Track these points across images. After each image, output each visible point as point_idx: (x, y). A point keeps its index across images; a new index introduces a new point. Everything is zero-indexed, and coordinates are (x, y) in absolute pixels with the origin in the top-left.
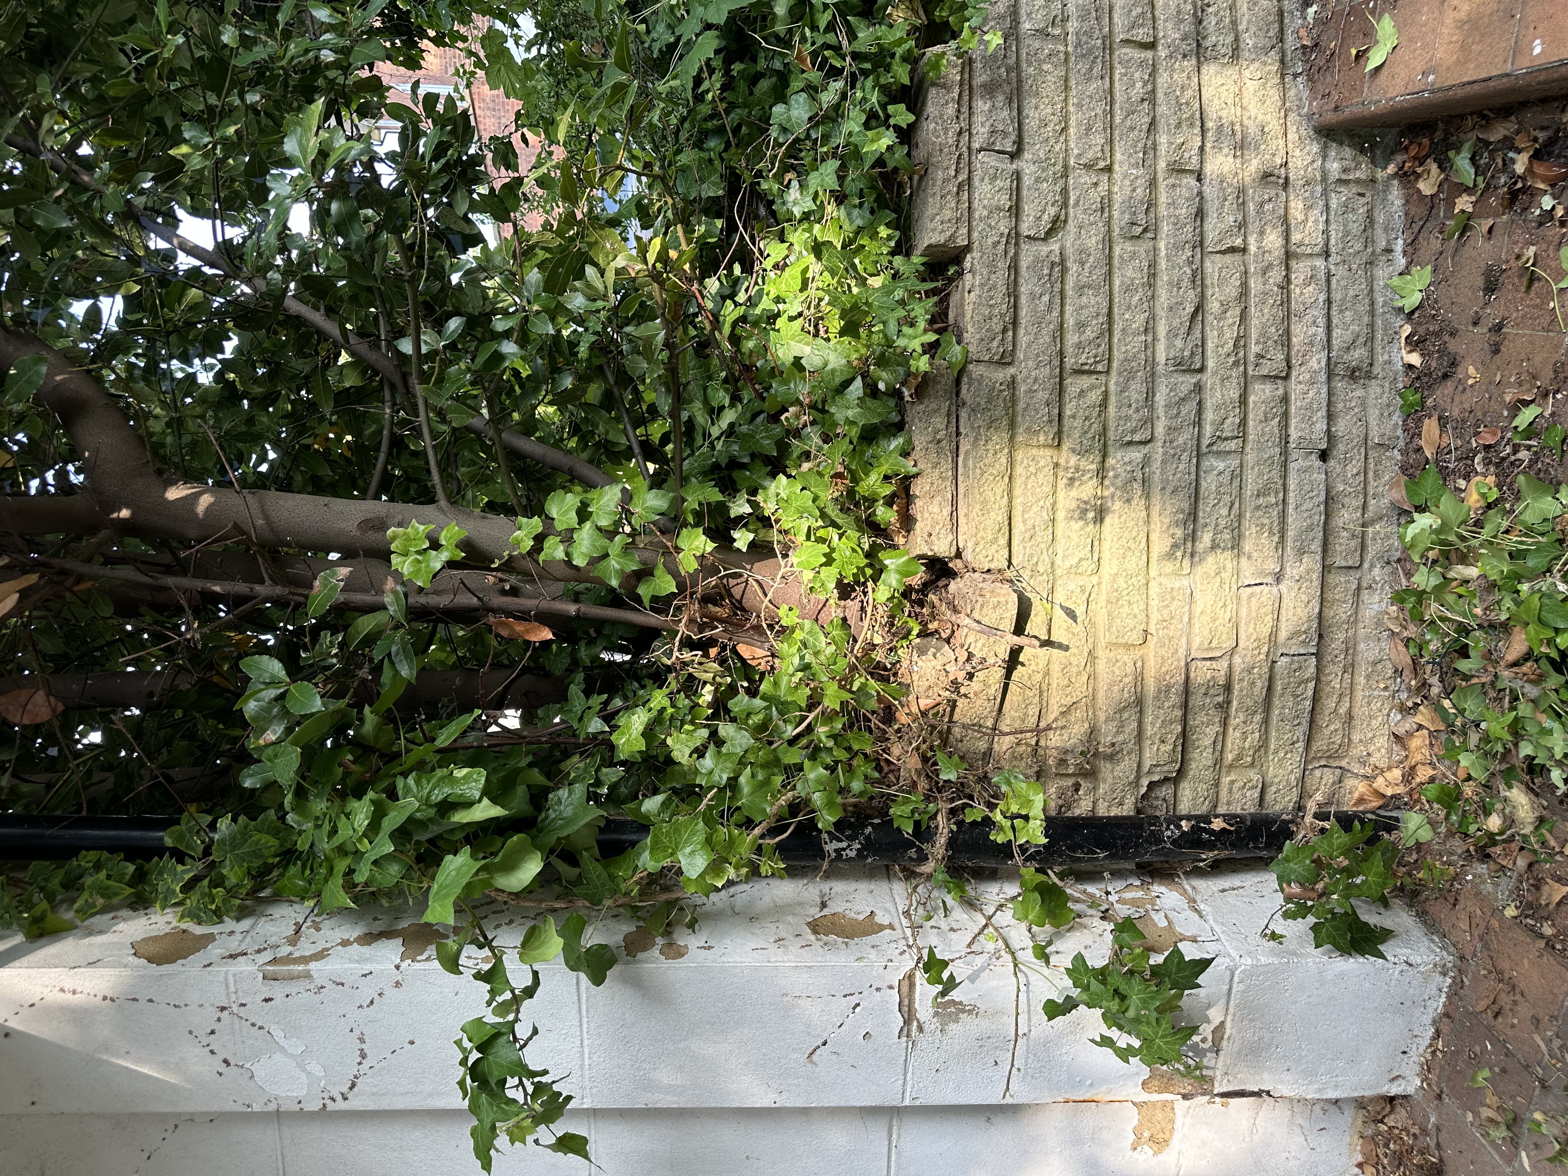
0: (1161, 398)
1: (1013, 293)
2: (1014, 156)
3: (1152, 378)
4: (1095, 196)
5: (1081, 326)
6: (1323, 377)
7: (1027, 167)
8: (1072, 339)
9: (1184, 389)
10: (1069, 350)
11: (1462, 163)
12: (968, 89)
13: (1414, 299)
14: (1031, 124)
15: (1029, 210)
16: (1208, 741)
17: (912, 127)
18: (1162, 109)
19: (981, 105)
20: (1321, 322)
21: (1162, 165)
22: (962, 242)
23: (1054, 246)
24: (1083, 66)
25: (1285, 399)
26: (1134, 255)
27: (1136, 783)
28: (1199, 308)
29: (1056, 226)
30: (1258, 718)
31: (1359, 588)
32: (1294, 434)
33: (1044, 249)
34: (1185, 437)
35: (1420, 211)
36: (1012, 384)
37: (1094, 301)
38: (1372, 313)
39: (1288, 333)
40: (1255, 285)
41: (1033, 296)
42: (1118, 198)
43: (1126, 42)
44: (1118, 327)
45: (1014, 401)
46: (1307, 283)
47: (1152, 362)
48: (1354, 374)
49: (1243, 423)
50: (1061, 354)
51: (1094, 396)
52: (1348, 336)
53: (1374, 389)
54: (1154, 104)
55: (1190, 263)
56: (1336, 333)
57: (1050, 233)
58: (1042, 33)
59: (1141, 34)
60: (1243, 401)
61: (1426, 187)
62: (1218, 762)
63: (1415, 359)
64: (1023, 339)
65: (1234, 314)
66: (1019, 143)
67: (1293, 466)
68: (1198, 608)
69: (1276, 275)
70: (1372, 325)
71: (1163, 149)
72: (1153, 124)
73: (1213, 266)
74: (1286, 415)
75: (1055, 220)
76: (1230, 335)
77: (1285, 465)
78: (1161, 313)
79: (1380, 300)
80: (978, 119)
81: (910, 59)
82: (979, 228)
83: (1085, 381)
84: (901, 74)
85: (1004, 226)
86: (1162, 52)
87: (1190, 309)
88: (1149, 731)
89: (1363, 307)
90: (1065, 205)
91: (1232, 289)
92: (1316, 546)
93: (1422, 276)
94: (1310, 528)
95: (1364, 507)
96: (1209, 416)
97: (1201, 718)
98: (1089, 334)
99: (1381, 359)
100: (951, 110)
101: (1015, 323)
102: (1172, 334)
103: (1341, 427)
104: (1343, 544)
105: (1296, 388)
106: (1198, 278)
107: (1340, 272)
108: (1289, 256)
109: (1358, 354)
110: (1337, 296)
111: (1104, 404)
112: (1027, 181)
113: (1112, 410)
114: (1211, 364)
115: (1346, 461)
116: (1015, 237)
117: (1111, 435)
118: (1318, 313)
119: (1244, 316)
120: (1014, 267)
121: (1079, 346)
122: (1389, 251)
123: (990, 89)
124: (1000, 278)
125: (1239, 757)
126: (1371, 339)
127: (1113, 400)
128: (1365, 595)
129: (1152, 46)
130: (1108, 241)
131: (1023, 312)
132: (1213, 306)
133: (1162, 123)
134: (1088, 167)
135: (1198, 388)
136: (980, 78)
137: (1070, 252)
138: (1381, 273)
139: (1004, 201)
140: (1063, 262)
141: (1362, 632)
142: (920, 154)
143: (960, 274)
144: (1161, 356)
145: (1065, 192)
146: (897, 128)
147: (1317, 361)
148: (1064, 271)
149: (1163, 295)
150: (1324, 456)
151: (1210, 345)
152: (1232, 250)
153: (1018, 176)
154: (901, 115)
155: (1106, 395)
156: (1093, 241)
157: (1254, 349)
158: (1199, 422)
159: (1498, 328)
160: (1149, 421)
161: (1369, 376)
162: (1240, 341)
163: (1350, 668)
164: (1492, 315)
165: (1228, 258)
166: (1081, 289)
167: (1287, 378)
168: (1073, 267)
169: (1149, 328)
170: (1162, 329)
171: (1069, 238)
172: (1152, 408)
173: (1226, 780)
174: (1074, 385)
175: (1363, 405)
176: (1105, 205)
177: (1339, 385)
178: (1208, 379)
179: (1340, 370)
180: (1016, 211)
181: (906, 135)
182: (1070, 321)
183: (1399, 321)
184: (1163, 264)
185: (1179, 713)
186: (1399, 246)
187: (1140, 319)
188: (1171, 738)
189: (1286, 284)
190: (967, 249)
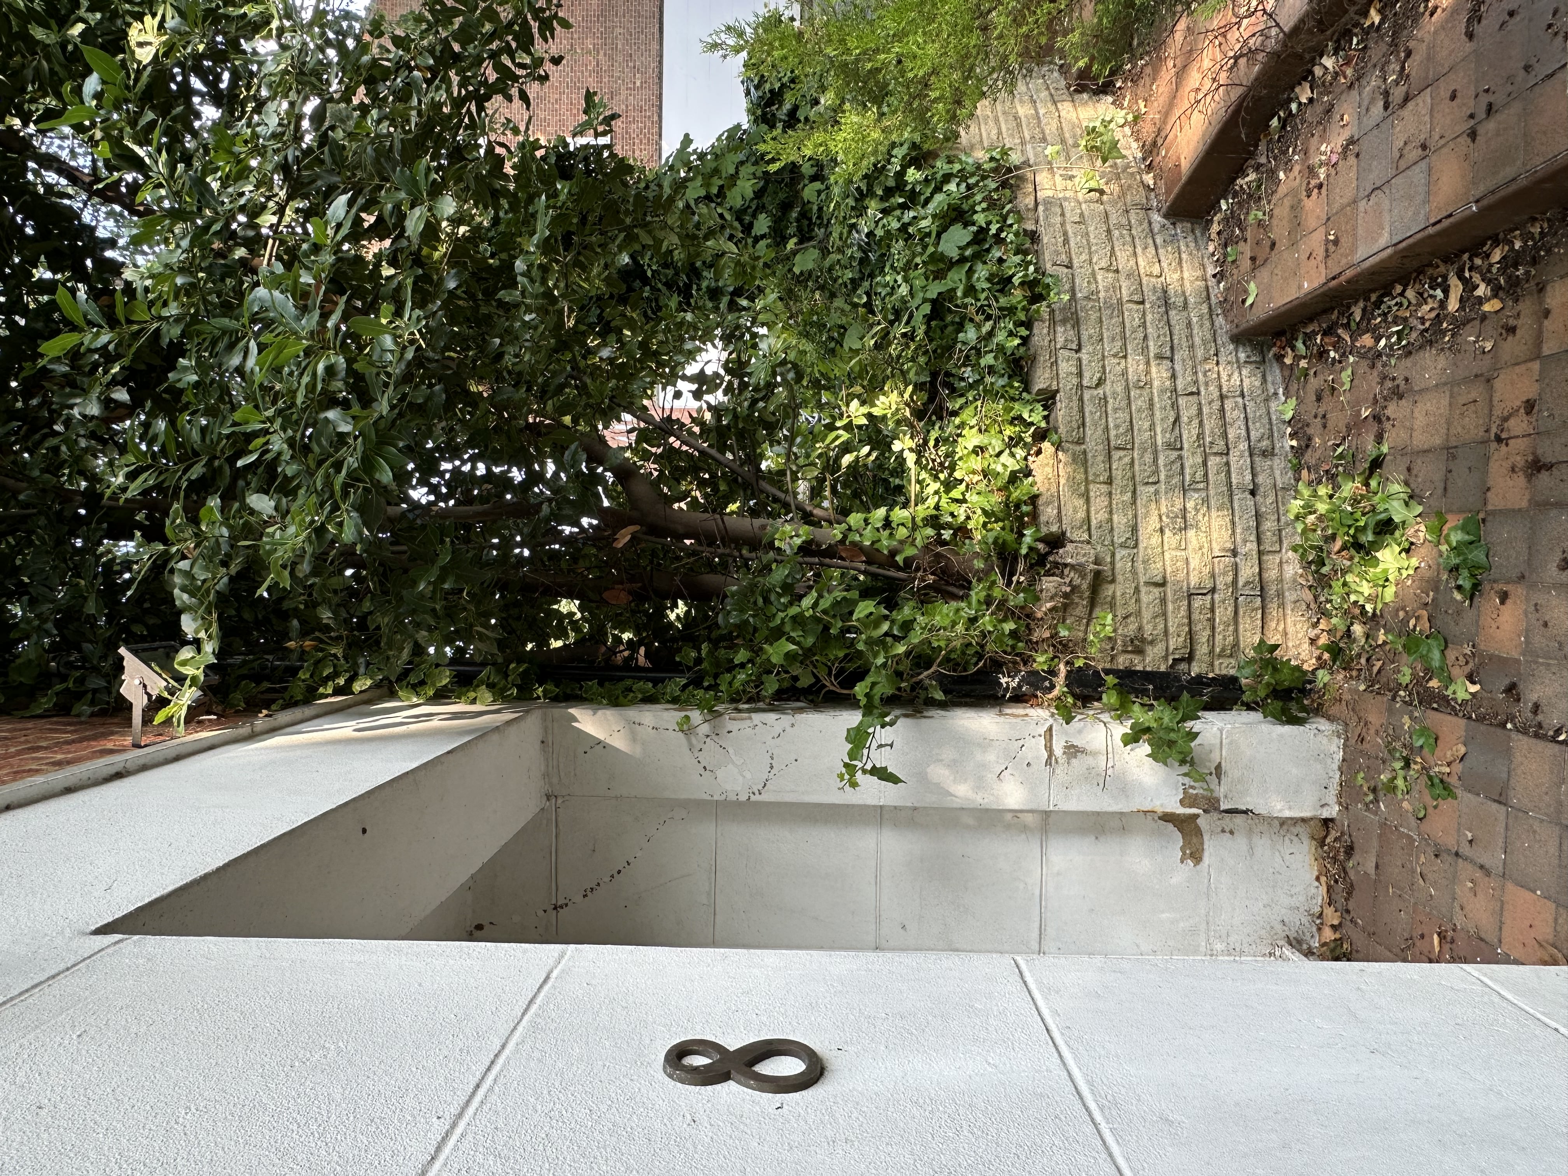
0: (1161, 462)
1: (1082, 410)
2: (1078, 351)
3: (1156, 453)
4: (1118, 369)
5: (1117, 427)
6: (1247, 454)
7: (1084, 356)
8: (1113, 433)
9: (1172, 458)
10: (1112, 438)
11: (1300, 345)
12: (1053, 322)
13: (1289, 415)
14: (1084, 338)
15: (1087, 375)
16: (1204, 640)
17: (1028, 336)
18: (1150, 330)
19: (1060, 329)
20: (1243, 427)
21: (1152, 355)
22: (1054, 387)
23: (1100, 391)
24: (1109, 312)
25: (1227, 464)
26: (1141, 395)
27: (1166, 658)
28: (1177, 420)
29: (1100, 383)
30: (1231, 628)
31: (1281, 563)
32: (1234, 481)
33: (1095, 392)
34: (1176, 480)
35: (1287, 373)
36: (1085, 452)
37: (1123, 416)
38: (1271, 423)
39: (1225, 432)
40: (1206, 410)
41: (1091, 413)
42: (1130, 370)
43: (1129, 301)
44: (1136, 428)
45: (1086, 461)
46: (1233, 409)
47: (1155, 445)
48: (1265, 454)
49: (1206, 475)
50: (1108, 439)
51: (1127, 460)
52: (1258, 434)
53: (1276, 461)
54: (1145, 328)
55: (1170, 398)
56: (1252, 433)
57: (1098, 385)
58: (1087, 298)
59: (1136, 298)
60: (1205, 463)
61: (1288, 361)
62: (1212, 652)
63: (1294, 443)
64: (1089, 432)
65: (1195, 424)
66: (1080, 345)
67: (1236, 498)
68: (1192, 566)
69: (1216, 405)
70: (1271, 430)
71: (1152, 348)
72: (1146, 337)
73: (1182, 401)
74: (1229, 472)
75: (1100, 379)
76: (1195, 432)
77: (1231, 496)
78: (1158, 422)
79: (1274, 417)
80: (1059, 335)
81: (1024, 309)
82: (1062, 382)
83: (1122, 453)
84: (1022, 316)
85: (1075, 381)
86: (1148, 306)
87: (1172, 420)
88: (1171, 630)
89: (1265, 421)
90: (1104, 372)
91: (1194, 411)
92: (1253, 538)
93: (1292, 402)
94: (1248, 529)
95: (1279, 520)
96: (1187, 471)
97: (1200, 626)
98: (1121, 430)
99: (1278, 446)
100: (1045, 331)
101: (1084, 424)
102: (1164, 431)
103: (1260, 479)
104: (1269, 537)
105: (1233, 459)
106: (1175, 406)
107: (1250, 406)
108: (1222, 397)
109: (1265, 443)
110: (1250, 416)
111: (1132, 463)
112: (1084, 362)
113: (1137, 467)
114: (1186, 446)
115: (1265, 497)
116: (1080, 386)
117: (1137, 479)
118: (1241, 423)
119: (1201, 423)
120: (1081, 399)
121: (1117, 436)
122: (1276, 394)
123: (1064, 322)
124: (1075, 404)
125: (1223, 650)
126: (1271, 436)
127: (1136, 462)
128: (1285, 566)
129: (1142, 303)
130: (1127, 389)
131: (1088, 420)
132: (1185, 419)
133: (1150, 337)
134: (1115, 356)
135: (1180, 457)
136: (1058, 317)
137: (1108, 393)
138: (1273, 405)
139: (1074, 370)
140: (1105, 398)
141: (1286, 586)
142: (1032, 351)
143: (1054, 403)
144: (1159, 442)
145: (1104, 367)
146: (1021, 337)
147: (1243, 446)
148: (1106, 402)
149: (1158, 415)
150: (1253, 493)
151: (1185, 437)
152: (1192, 394)
153: (1080, 360)
154: (1023, 332)
155: (1133, 459)
156: (1119, 388)
157: (1208, 439)
158: (1182, 473)
159: (1324, 416)
160: (1156, 472)
161: (1273, 454)
162: (1200, 436)
163: (1282, 606)
164: (1321, 411)
165: (1190, 398)
166: (1115, 410)
167: (1227, 454)
168: (1111, 401)
169: (1152, 427)
170: (1159, 430)
171: (1108, 388)
172: (1157, 466)
173: (1217, 663)
174: (1116, 455)
175: (1271, 468)
176: (1125, 373)
177: (1257, 459)
178: (1185, 453)
179: (1256, 451)
180: (1080, 375)
181: (1025, 340)
182: (1111, 425)
183: (1283, 427)
184: (1156, 399)
185: (1186, 621)
186: (1281, 391)
187: (1147, 425)
188: (1183, 634)
189: (1222, 410)
190: (1057, 391)
